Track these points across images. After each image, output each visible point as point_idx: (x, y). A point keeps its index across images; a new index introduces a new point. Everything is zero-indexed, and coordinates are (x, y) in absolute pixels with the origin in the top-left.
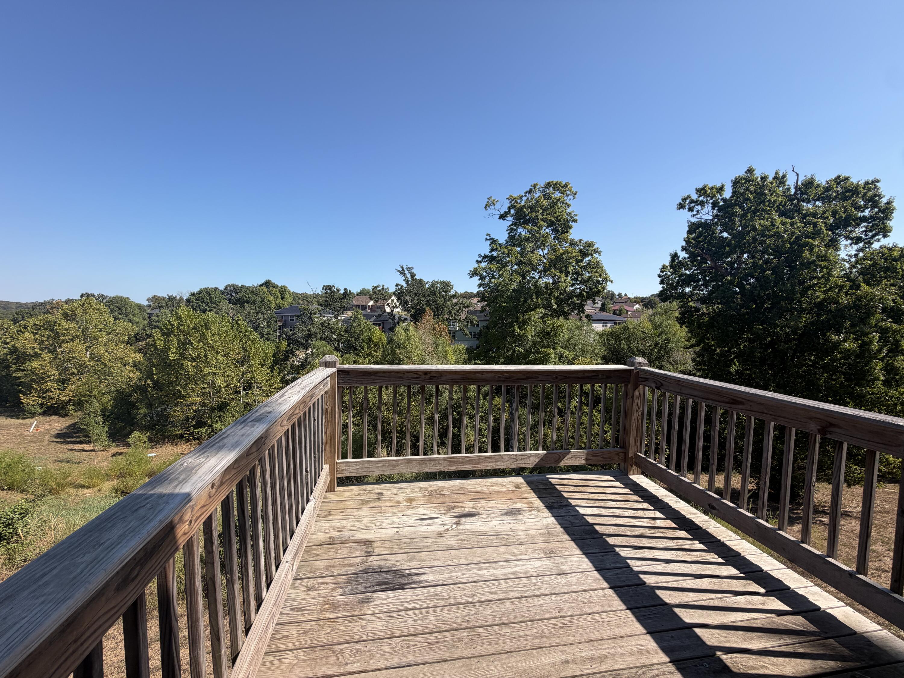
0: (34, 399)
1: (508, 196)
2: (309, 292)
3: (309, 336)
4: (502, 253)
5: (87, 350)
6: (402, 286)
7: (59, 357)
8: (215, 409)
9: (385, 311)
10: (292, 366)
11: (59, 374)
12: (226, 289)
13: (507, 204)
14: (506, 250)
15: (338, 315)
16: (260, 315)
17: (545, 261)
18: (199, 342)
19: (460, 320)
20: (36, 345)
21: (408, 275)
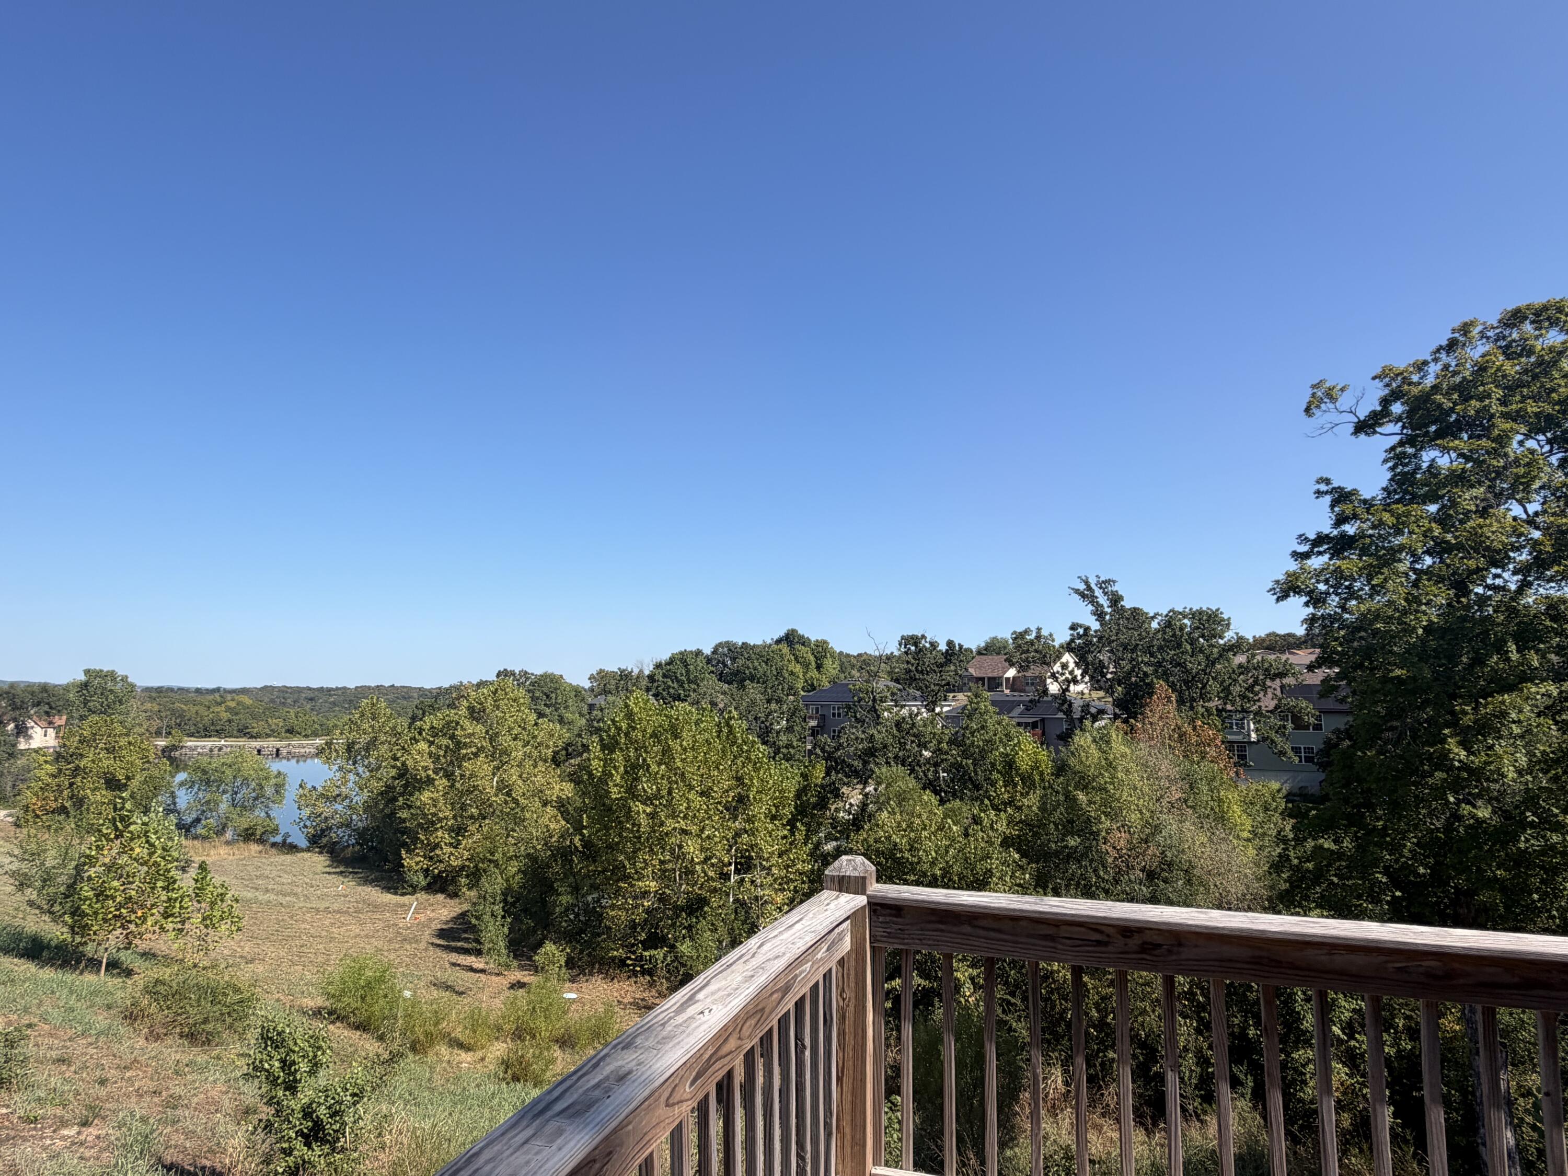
0: (418, 859)
1: (1378, 371)
2: (872, 651)
3: (871, 753)
4: (1374, 527)
5: (494, 774)
6: (1087, 629)
7: (458, 785)
8: (682, 910)
9: (1045, 691)
10: (835, 822)
11: (455, 817)
12: (715, 652)
13: (1378, 391)
14: (1386, 517)
15: (934, 703)
16: (773, 706)
17: (1537, 534)
18: (659, 764)
19: (1258, 713)
20: (429, 763)
21: (1103, 600)
